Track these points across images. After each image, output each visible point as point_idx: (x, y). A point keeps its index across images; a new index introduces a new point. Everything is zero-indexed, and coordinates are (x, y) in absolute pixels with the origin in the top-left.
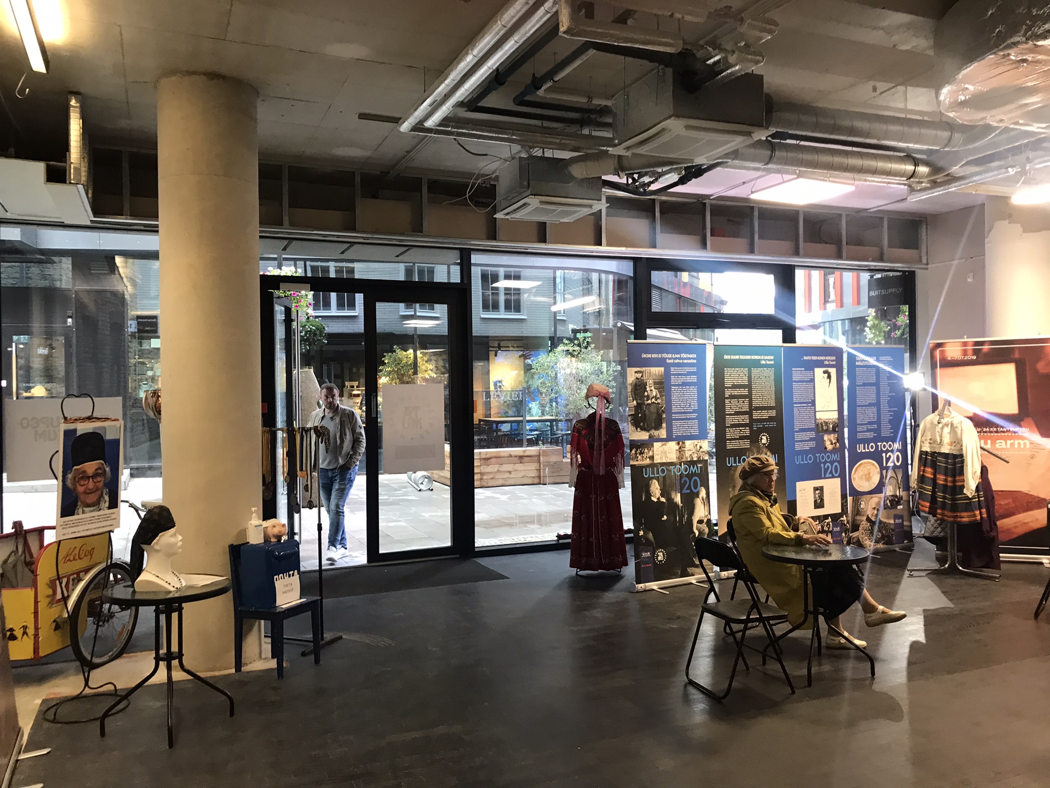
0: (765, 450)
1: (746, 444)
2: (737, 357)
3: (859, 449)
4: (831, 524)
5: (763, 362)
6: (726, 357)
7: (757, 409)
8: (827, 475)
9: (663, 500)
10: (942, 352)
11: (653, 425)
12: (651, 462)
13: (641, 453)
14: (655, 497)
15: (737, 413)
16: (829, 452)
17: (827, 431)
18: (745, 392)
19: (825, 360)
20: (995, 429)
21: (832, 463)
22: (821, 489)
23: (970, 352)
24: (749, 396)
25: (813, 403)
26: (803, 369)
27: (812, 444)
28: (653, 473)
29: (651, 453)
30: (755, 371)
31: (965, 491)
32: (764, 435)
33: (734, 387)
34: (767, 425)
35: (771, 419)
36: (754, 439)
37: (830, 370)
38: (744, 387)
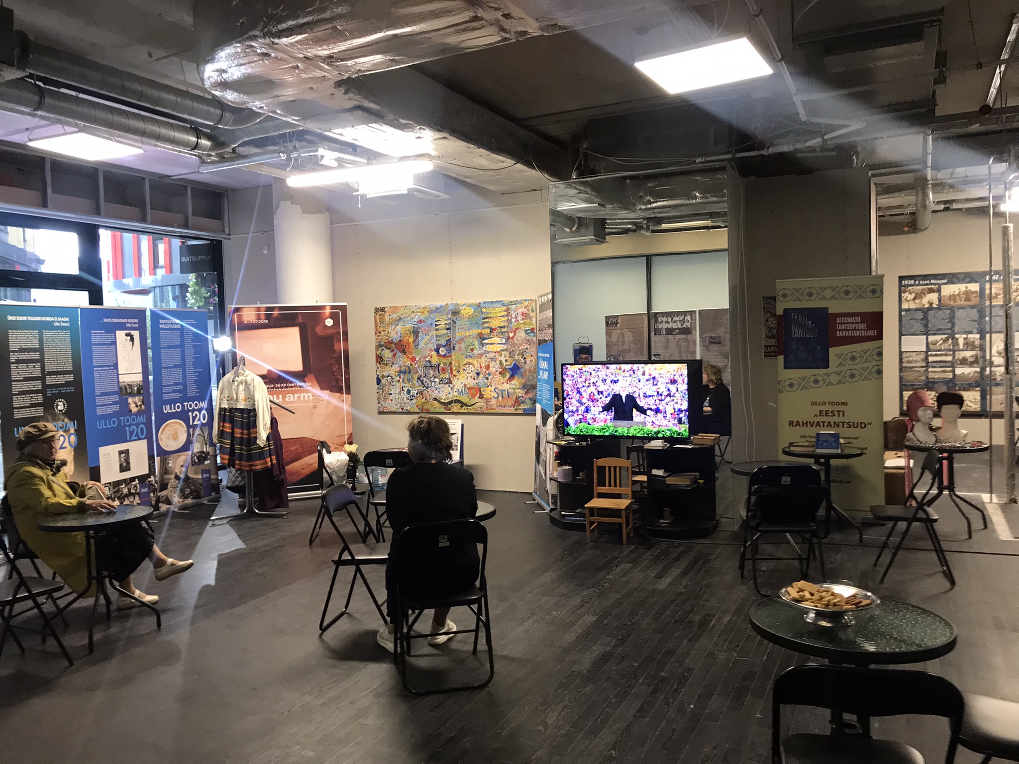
0: (62, 417)
1: (40, 411)
2: (25, 318)
3: (166, 410)
4: (138, 485)
5: (57, 324)
6: (10, 318)
7: (50, 373)
8: (133, 438)
10: (240, 317)
15: (26, 379)
16: (135, 415)
17: (132, 394)
18: (37, 356)
19: (128, 323)
20: (285, 385)
21: (137, 425)
22: (127, 452)
23: (263, 317)
24: (41, 361)
25: (116, 366)
26: (104, 332)
27: (116, 408)
30: (47, 334)
31: (258, 442)
32: (61, 401)
33: (22, 350)
34: (63, 390)
35: (67, 384)
36: (48, 405)
37: (133, 332)
38: (34, 350)
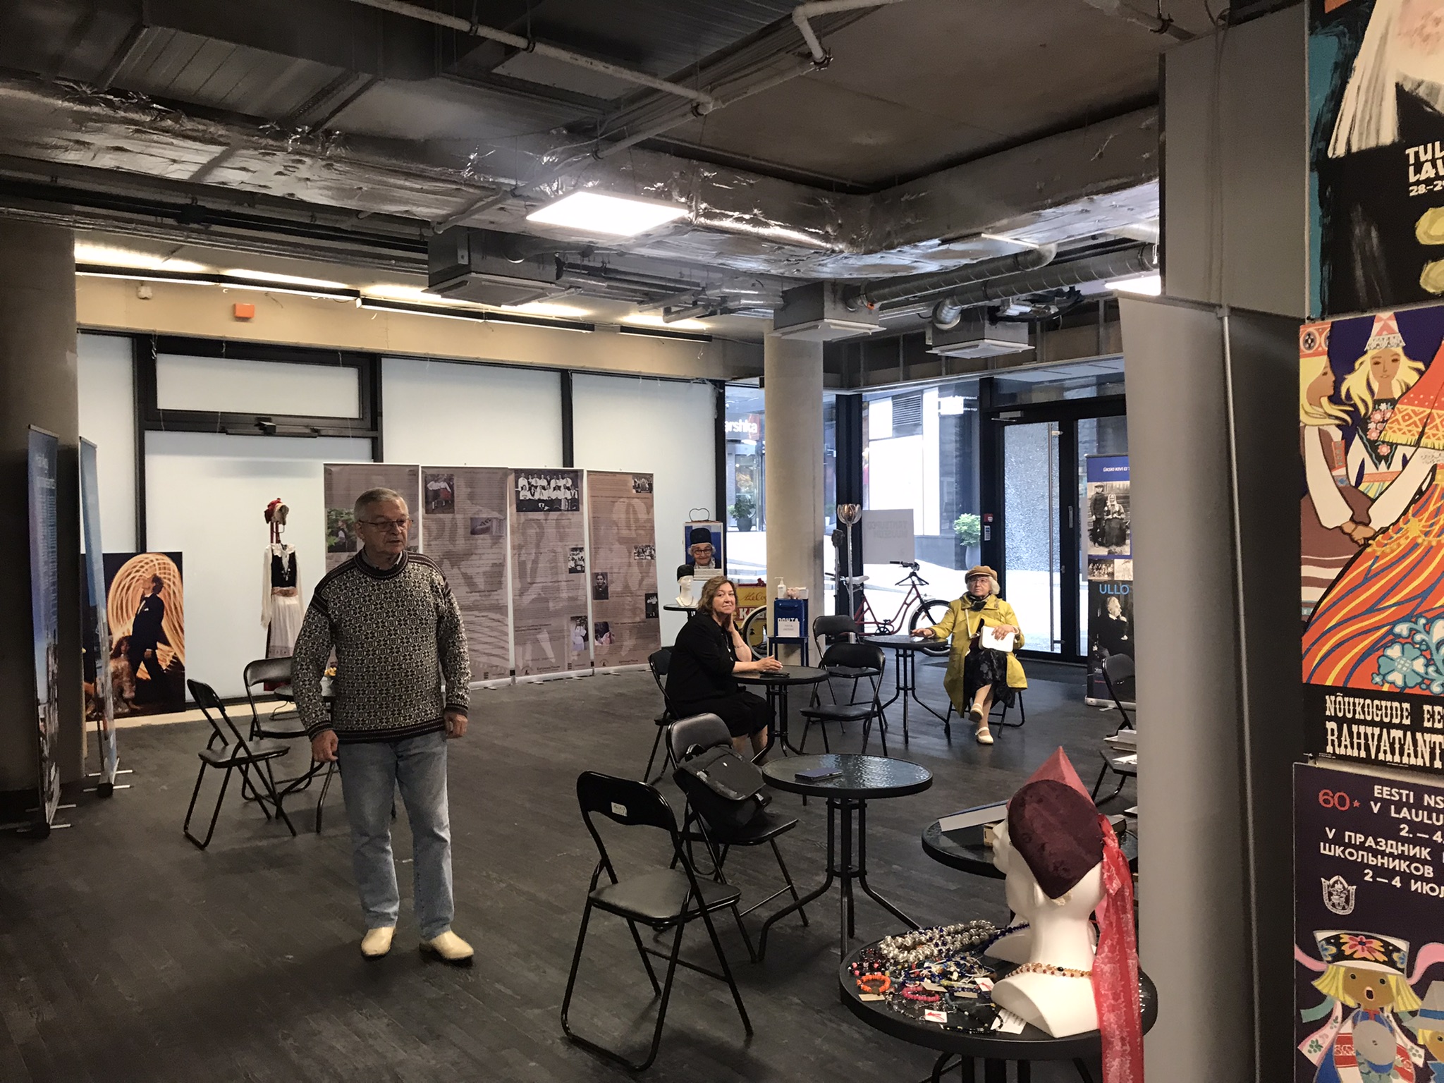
9: (1124, 619)
11: (1114, 541)
12: (1110, 579)
13: (1097, 569)
14: (1114, 615)
28: (1112, 589)
29: (1110, 570)
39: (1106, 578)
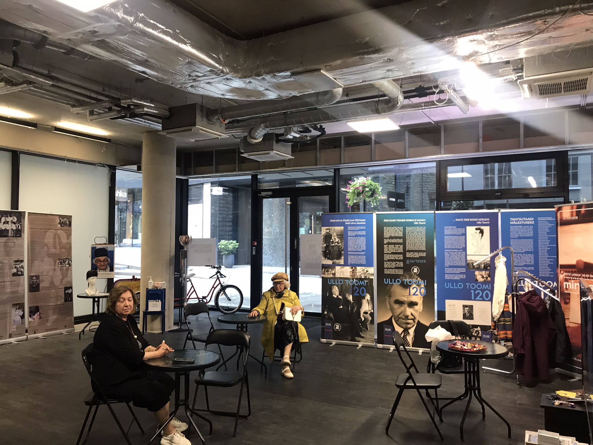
0: (416, 277)
2: (394, 220)
5: (416, 223)
6: (385, 220)
7: (410, 251)
8: (477, 298)
9: (340, 297)
10: (561, 213)
11: (336, 257)
12: (333, 276)
13: (327, 271)
14: (335, 295)
15: (393, 253)
16: (479, 283)
17: (479, 268)
18: (401, 241)
19: (478, 221)
20: (588, 276)
21: (483, 291)
22: (471, 307)
23: (574, 214)
24: (404, 244)
25: (465, 249)
26: (455, 227)
27: (463, 277)
29: (333, 272)
30: (408, 229)
32: (416, 268)
33: (391, 238)
34: (418, 261)
37: (482, 227)
38: (400, 238)
39: (331, 276)
